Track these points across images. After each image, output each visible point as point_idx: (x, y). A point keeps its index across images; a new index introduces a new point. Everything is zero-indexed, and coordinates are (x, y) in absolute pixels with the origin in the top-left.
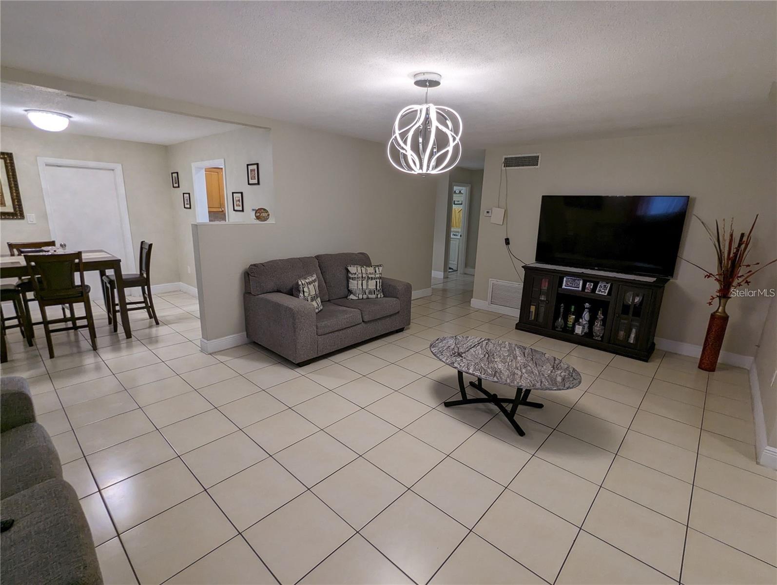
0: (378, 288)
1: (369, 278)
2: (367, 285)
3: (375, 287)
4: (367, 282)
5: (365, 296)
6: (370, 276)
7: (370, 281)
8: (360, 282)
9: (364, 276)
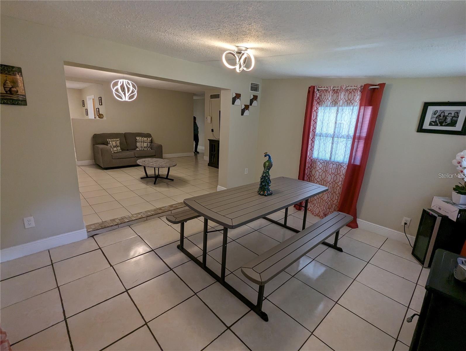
0: (148, 146)
1: (144, 142)
2: (143, 145)
3: (147, 146)
4: (143, 143)
5: (142, 149)
6: (145, 141)
7: (144, 143)
8: (140, 143)
9: (142, 141)
